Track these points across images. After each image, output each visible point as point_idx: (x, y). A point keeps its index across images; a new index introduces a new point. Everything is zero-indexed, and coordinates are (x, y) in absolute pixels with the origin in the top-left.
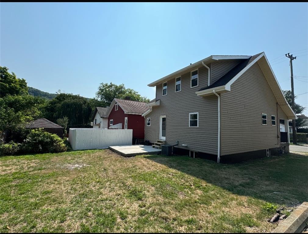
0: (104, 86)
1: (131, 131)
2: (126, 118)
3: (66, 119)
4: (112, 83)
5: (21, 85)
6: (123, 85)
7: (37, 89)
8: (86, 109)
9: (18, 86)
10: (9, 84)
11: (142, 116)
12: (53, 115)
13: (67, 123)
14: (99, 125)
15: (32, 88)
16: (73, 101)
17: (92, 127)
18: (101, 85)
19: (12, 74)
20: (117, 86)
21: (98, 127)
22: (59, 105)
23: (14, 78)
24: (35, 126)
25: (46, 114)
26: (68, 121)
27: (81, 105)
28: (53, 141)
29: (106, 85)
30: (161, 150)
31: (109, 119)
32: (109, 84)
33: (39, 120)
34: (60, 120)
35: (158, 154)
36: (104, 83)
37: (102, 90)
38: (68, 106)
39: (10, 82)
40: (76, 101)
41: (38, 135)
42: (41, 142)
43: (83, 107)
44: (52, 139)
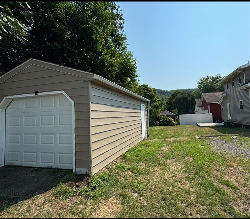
0: (202, 80)
1: (212, 114)
2: (209, 106)
3: (176, 109)
4: (209, 76)
5: (154, 92)
6: (219, 75)
7: (161, 89)
8: (191, 100)
9: (153, 93)
10: (150, 93)
11: (218, 104)
12: (171, 107)
13: (177, 112)
14: (198, 112)
15: (158, 89)
16: (181, 96)
17: (195, 113)
18: (200, 80)
19: (150, 87)
20: (213, 78)
21: (197, 113)
22: (174, 100)
23: (151, 89)
24: (163, 115)
25: (168, 107)
26: (178, 111)
27: (187, 98)
28: (170, 121)
29: (204, 79)
30: (223, 125)
31: (202, 107)
32: (206, 77)
33: (164, 112)
34: (173, 111)
35: (223, 127)
36: (202, 78)
37: (201, 84)
38: (179, 100)
39: (149, 92)
40: (184, 95)
41: (165, 118)
42: (166, 121)
43: (188, 100)
44: (170, 120)
